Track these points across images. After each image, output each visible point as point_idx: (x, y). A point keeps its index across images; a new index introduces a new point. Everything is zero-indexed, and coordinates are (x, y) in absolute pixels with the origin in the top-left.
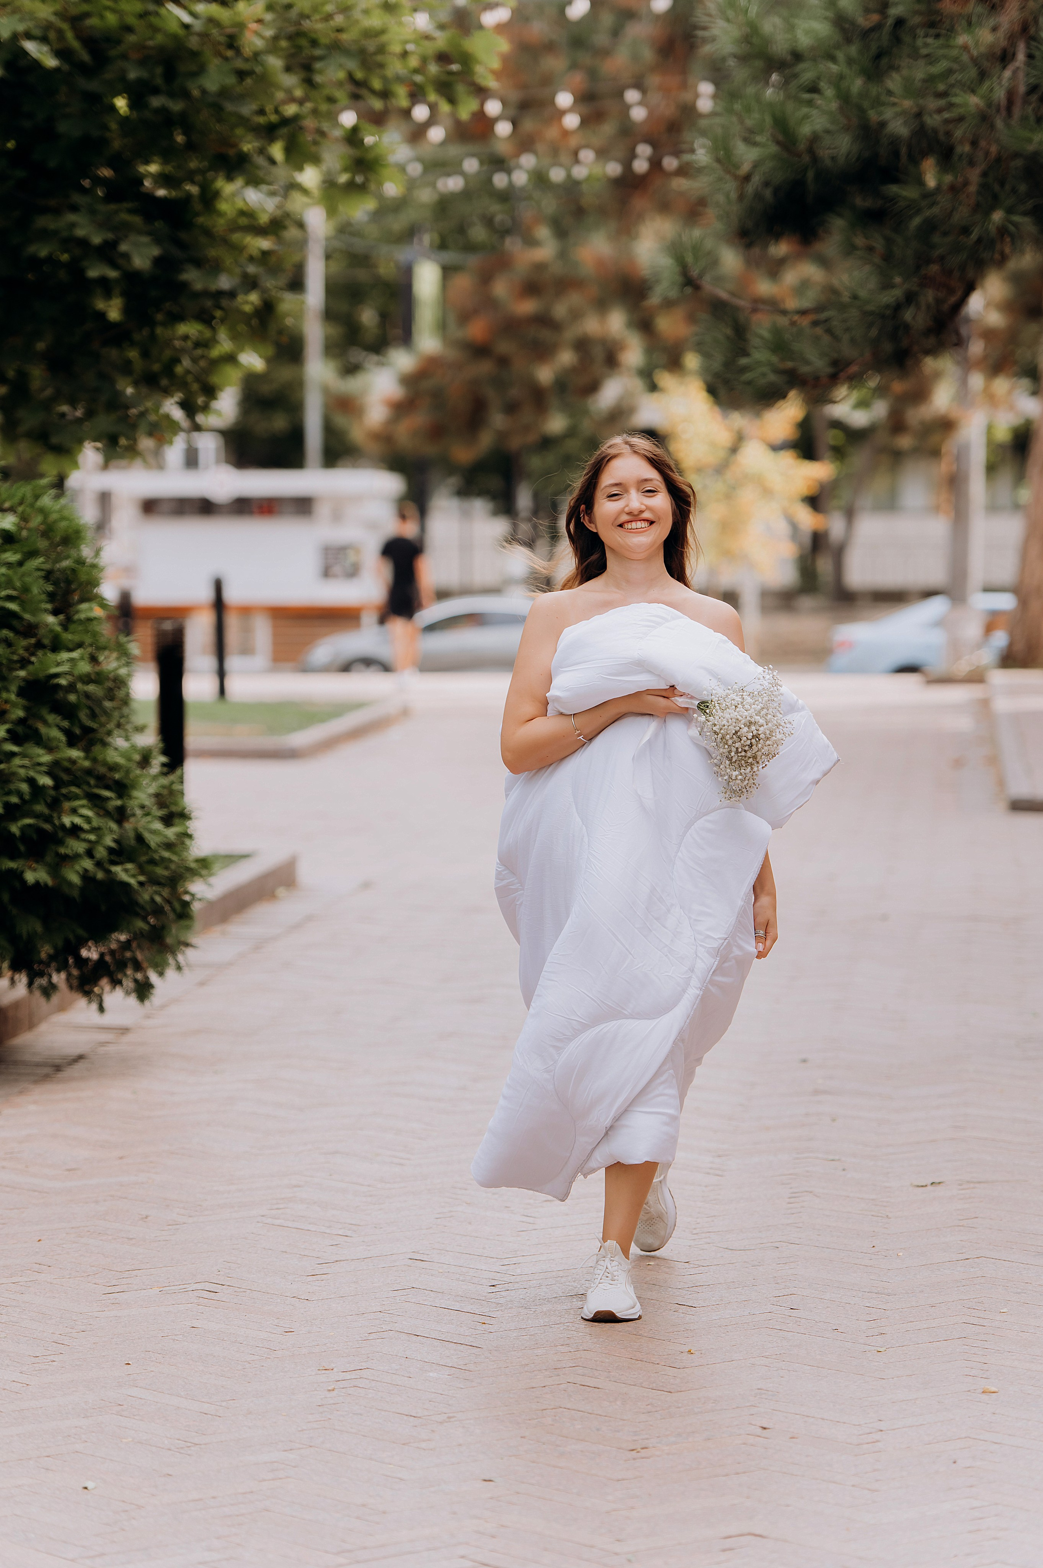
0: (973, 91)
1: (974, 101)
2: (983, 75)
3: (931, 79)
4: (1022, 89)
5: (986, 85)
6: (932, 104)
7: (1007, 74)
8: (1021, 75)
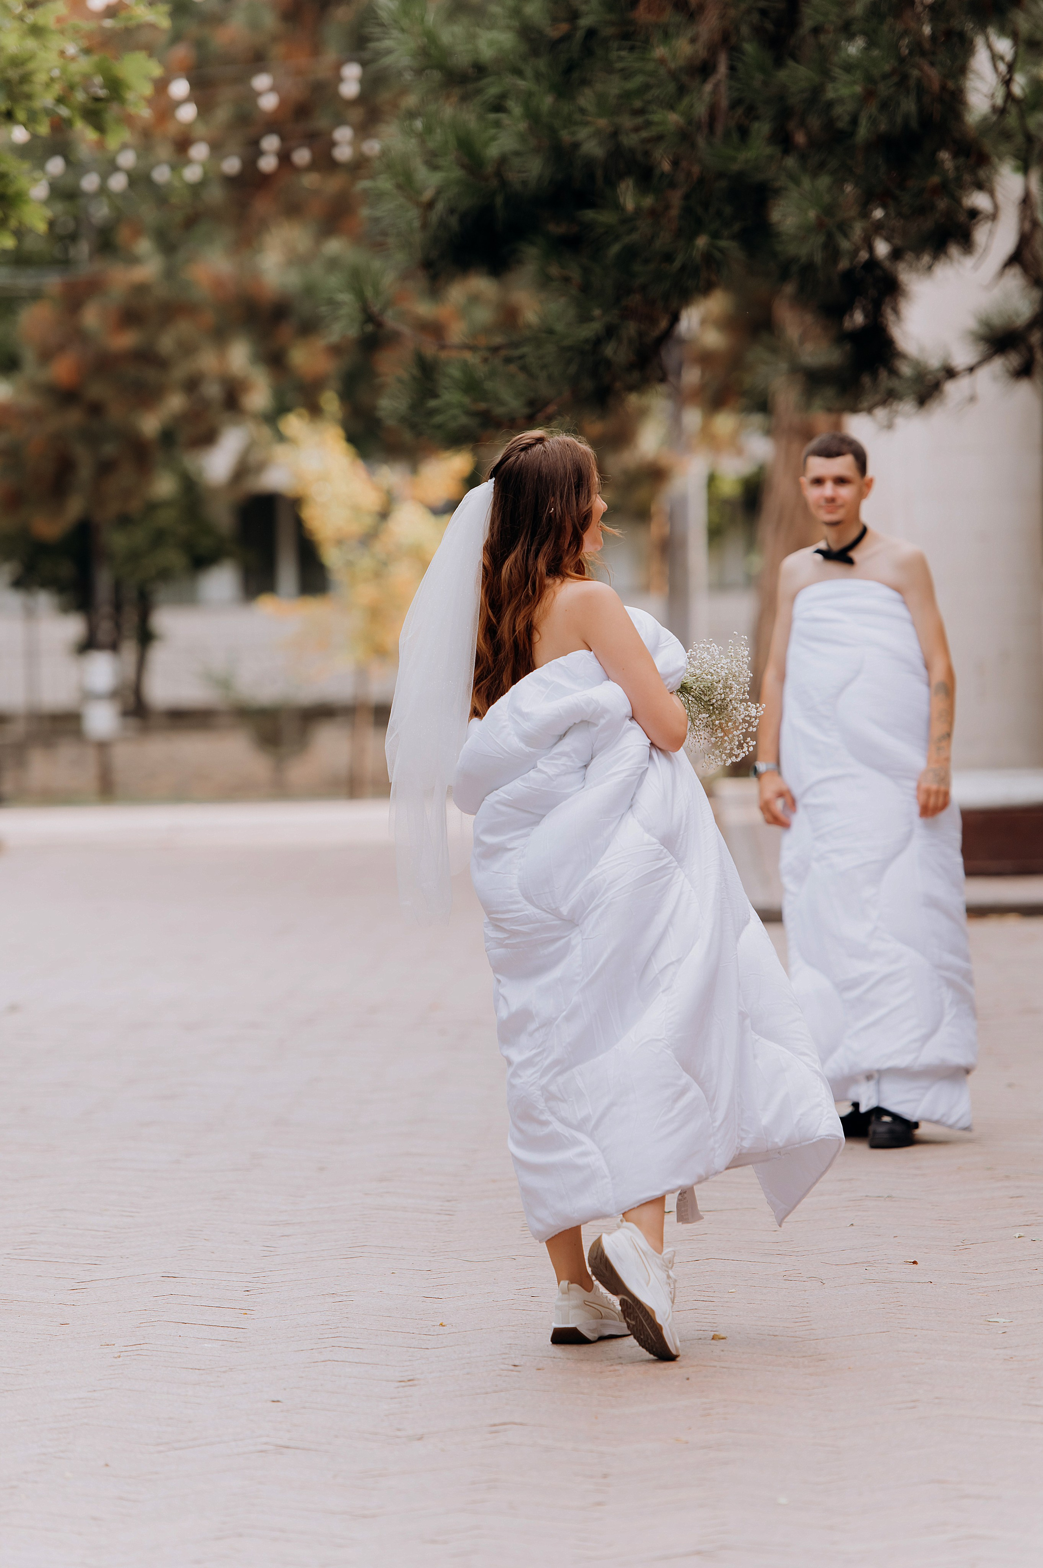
0: (672, 107)
1: (674, 118)
2: (682, 90)
3: (627, 95)
4: (724, 103)
5: (685, 101)
6: (627, 122)
7: (708, 87)
8: (723, 89)
